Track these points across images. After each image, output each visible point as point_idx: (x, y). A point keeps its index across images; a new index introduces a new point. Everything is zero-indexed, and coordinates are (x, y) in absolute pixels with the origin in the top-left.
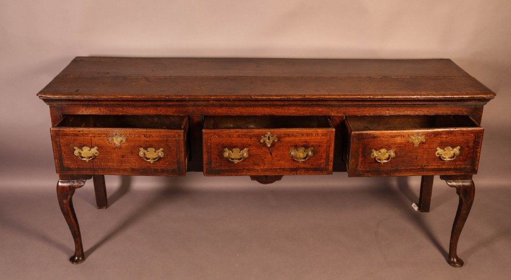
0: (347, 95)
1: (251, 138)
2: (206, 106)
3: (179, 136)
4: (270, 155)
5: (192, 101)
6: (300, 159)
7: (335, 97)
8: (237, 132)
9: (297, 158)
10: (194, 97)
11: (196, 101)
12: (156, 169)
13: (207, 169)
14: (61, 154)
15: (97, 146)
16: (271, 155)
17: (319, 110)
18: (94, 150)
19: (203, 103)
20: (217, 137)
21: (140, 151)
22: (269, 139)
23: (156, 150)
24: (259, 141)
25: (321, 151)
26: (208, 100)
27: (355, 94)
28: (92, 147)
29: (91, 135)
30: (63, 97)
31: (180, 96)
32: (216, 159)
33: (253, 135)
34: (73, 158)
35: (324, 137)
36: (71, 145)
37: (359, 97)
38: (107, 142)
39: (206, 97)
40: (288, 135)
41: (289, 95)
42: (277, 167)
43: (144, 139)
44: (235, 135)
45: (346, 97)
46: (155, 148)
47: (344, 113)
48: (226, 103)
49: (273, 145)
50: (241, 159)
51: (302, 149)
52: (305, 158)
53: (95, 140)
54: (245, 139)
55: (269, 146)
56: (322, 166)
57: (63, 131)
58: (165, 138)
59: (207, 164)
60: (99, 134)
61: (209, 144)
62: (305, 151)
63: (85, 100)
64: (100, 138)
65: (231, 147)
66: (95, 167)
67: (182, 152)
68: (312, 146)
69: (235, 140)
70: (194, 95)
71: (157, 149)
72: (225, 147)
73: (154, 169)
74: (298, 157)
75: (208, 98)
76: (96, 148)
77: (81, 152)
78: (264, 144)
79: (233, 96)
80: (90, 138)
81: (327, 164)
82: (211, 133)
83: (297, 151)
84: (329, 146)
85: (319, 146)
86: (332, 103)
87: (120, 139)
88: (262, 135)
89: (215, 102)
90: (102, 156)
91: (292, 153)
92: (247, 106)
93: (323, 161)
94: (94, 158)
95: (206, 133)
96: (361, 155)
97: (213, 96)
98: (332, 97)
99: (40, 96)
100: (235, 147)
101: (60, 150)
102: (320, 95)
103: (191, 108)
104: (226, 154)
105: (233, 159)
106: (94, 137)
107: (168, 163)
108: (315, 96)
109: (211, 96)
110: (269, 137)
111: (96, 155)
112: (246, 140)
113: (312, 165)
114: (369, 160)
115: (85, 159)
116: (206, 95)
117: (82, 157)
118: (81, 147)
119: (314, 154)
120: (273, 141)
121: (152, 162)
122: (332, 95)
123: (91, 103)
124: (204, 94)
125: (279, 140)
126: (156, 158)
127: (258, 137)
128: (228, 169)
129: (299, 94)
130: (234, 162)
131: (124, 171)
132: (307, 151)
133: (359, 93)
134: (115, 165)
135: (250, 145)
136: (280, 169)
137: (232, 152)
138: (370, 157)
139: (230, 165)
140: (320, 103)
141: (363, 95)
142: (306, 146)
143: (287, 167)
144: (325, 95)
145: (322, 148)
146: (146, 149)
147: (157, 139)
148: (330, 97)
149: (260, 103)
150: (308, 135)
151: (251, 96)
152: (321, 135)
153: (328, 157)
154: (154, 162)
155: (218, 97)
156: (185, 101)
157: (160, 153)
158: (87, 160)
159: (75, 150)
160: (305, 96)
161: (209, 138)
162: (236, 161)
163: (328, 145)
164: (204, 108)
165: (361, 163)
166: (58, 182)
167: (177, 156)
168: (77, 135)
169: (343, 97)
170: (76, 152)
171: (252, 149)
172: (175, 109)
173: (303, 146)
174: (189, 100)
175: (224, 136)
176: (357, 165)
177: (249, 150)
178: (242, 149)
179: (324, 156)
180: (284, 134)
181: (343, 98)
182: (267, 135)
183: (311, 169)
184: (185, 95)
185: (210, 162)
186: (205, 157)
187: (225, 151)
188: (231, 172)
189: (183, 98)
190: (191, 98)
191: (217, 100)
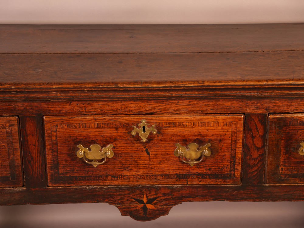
0: (272, 80)
1: (117, 129)
2: (45, 101)
3: (10, 126)
4: (146, 155)
5: (21, 92)
6: (192, 160)
7: (252, 83)
8: (95, 120)
9: (186, 159)
10: (23, 86)
11: (28, 92)
13: (52, 176)
16: (148, 154)
17: (227, 104)
19: (40, 96)
20: (66, 127)
22: (144, 131)
24: (130, 133)
25: (223, 148)
26: (48, 91)
27: (285, 77)
31: (1, 84)
32: (66, 160)
33: (120, 124)
35: (227, 128)
37: (291, 82)
39: (43, 86)
40: (173, 124)
41: (178, 82)
42: (157, 173)
44: (93, 125)
45: (270, 83)
47: (266, 109)
48: (77, 94)
49: (150, 138)
50: (103, 159)
51: (193, 146)
52: (198, 159)
54: (108, 131)
55: (144, 140)
56: (226, 171)
59: (51, 168)
61: (54, 138)
62: (198, 149)
65: (88, 142)
67: (16, 149)
68: (210, 141)
69: (94, 132)
70: (24, 82)
72: (79, 142)
74: (188, 157)
75: (47, 88)
78: (137, 138)
79: (89, 84)
81: (233, 168)
82: (56, 121)
83: (188, 148)
84: (236, 141)
85: (220, 141)
86: (247, 93)
88: (133, 124)
89: (59, 94)
91: (180, 151)
92: (111, 100)
93: (226, 164)
95: (48, 122)
96: (283, 150)
97: (55, 84)
98: (248, 83)
100: (94, 142)
102: (228, 81)
103: (20, 104)
104: (80, 154)
105: (90, 161)
108: (220, 82)
109: (51, 84)
110: (144, 127)
112: (110, 132)
113: (210, 169)
114: (296, 158)
116: (43, 84)
119: (212, 154)
120: (151, 134)
122: (247, 81)
124: (41, 81)
125: (159, 132)
127: (128, 127)
128: (84, 175)
129: (193, 79)
130: (92, 165)
132: (202, 149)
133: (291, 77)
135: (116, 139)
136: (162, 175)
137: (90, 150)
138: (298, 153)
139: (87, 169)
140: (227, 93)
141: (299, 80)
142: (200, 142)
143: (171, 172)
144: (236, 81)
145: (225, 145)
148: (244, 83)
149: (131, 94)
150: (203, 124)
151: (116, 84)
152: (222, 124)
153: (233, 157)
155: (64, 86)
156: (10, 92)
160: (203, 82)
161: (54, 129)
162: (95, 164)
163: (233, 139)
164: (43, 104)
165: (284, 162)
167: (9, 156)
169: (265, 83)
171: (119, 145)
173: (195, 141)
174: (17, 92)
175: (77, 126)
176: (278, 166)
177: (114, 147)
178: (104, 146)
179: (228, 156)
180: (166, 123)
181: (265, 85)
182: (141, 125)
183: (209, 175)
184: (9, 82)
185: (56, 166)
186: (49, 157)
187: (79, 149)
188: (88, 180)
189: (6, 89)
190: (19, 88)
191: (62, 91)
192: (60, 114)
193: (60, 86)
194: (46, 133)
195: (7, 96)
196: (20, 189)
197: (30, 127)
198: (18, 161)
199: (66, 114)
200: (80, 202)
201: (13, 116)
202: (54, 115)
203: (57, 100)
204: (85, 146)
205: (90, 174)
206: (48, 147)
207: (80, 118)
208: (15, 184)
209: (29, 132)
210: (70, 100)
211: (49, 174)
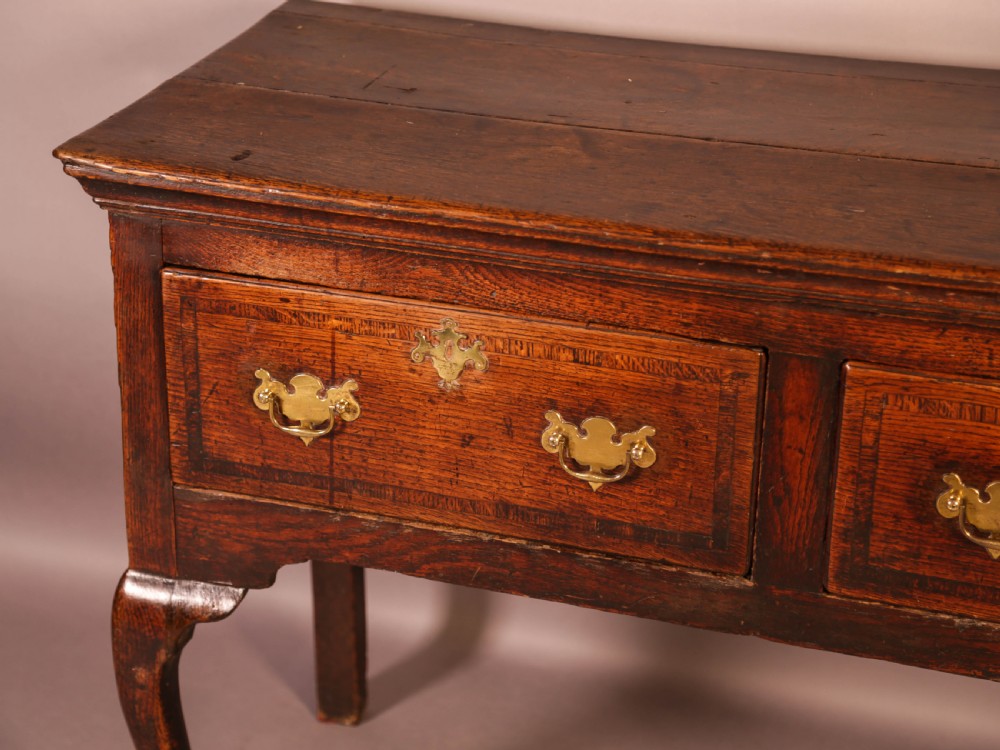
2: (858, 312)
3: (737, 376)
5: (789, 274)
10: (798, 256)
11: (810, 277)
12: (613, 522)
13: (842, 559)
14: (196, 394)
15: (358, 377)
18: (342, 395)
19: (845, 293)
20: (914, 408)
21: (545, 424)
23: (621, 430)
26: (874, 282)
28: (332, 380)
29: (336, 323)
30: (171, 179)
31: (731, 242)
32: (897, 518)
34: (248, 418)
36: (244, 359)
38: (404, 364)
39: (862, 264)
43: (571, 369)
46: (616, 421)
48: (970, 305)
53: (352, 349)
57: (216, 288)
58: (672, 381)
59: (845, 535)
60: (370, 322)
61: (868, 438)
63: (269, 207)
64: (371, 341)
65: (981, 472)
66: (337, 473)
67: (743, 454)
70: (803, 242)
71: (625, 425)
72: (951, 466)
73: (602, 521)
75: (875, 272)
76: (350, 385)
77: (284, 394)
80: (327, 336)
82: (884, 383)
87: (460, 357)
89: (909, 297)
90: (372, 425)
94: (336, 429)
95: (859, 382)
97: (902, 261)
99: (66, 162)
101: (196, 374)
103: (777, 311)
104: (950, 504)
105: (979, 533)
106: (349, 333)
107: (669, 502)
109: (891, 260)
111: (348, 417)
115: (295, 430)
116: (865, 256)
117: (286, 421)
118: (284, 375)
121: (595, 486)
123: (294, 224)
124: (857, 247)
126: (619, 469)
128: (950, 576)
130: (983, 549)
131: (464, 510)
134: (426, 473)
137: (985, 497)
139: (964, 559)
146: (577, 422)
147: (628, 376)
154: (606, 485)
155: (932, 273)
156: (752, 269)
157: (640, 448)
158: (308, 436)
159: (258, 382)
161: (875, 410)
164: (851, 320)
166: (124, 577)
167: (719, 472)
168: (274, 316)
170: (262, 396)
172: (695, 306)
174: (774, 270)
175: (953, 409)
184: (755, 237)
185: (861, 528)
186: (843, 498)
187: (948, 487)
188: (964, 597)
189: (742, 257)
190: (783, 261)
191: (921, 287)
192: (901, 362)
193: (919, 271)
194: (845, 416)
195: (742, 280)
196: (736, 582)
197: (797, 389)
198: (743, 492)
199: (922, 365)
200: (925, 665)
201: (749, 347)
202: (882, 363)
203: (900, 314)
204: (969, 482)
205: (971, 577)
206: (844, 463)
207: (967, 387)
208: (721, 563)
209: (790, 406)
210: (944, 322)
211: (833, 553)
